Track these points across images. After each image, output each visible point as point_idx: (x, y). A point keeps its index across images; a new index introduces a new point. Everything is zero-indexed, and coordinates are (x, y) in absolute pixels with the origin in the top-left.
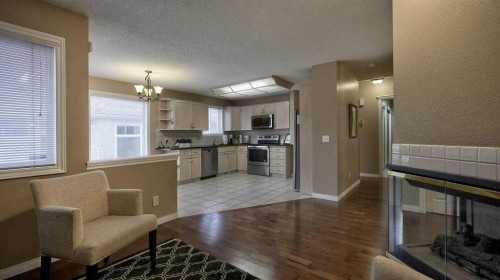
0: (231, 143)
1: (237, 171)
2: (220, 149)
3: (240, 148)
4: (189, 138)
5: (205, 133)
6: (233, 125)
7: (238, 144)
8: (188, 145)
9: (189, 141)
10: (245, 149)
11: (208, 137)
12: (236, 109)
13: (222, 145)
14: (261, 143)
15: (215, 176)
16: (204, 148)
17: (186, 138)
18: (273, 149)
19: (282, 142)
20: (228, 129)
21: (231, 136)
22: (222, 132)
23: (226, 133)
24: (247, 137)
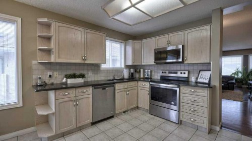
0: (132, 78)
1: (138, 108)
2: (117, 86)
3: (141, 83)
4: (83, 72)
5: (103, 66)
6: (134, 60)
7: (139, 79)
8: (80, 81)
9: (82, 76)
10: (147, 85)
11: (108, 71)
12: (137, 43)
13: (122, 80)
14: (165, 79)
15: (112, 117)
16: (95, 86)
17: (78, 73)
18: (185, 89)
19: (193, 79)
20: (130, 63)
21: (132, 70)
22: (123, 66)
23: (128, 67)
24: (148, 71)
